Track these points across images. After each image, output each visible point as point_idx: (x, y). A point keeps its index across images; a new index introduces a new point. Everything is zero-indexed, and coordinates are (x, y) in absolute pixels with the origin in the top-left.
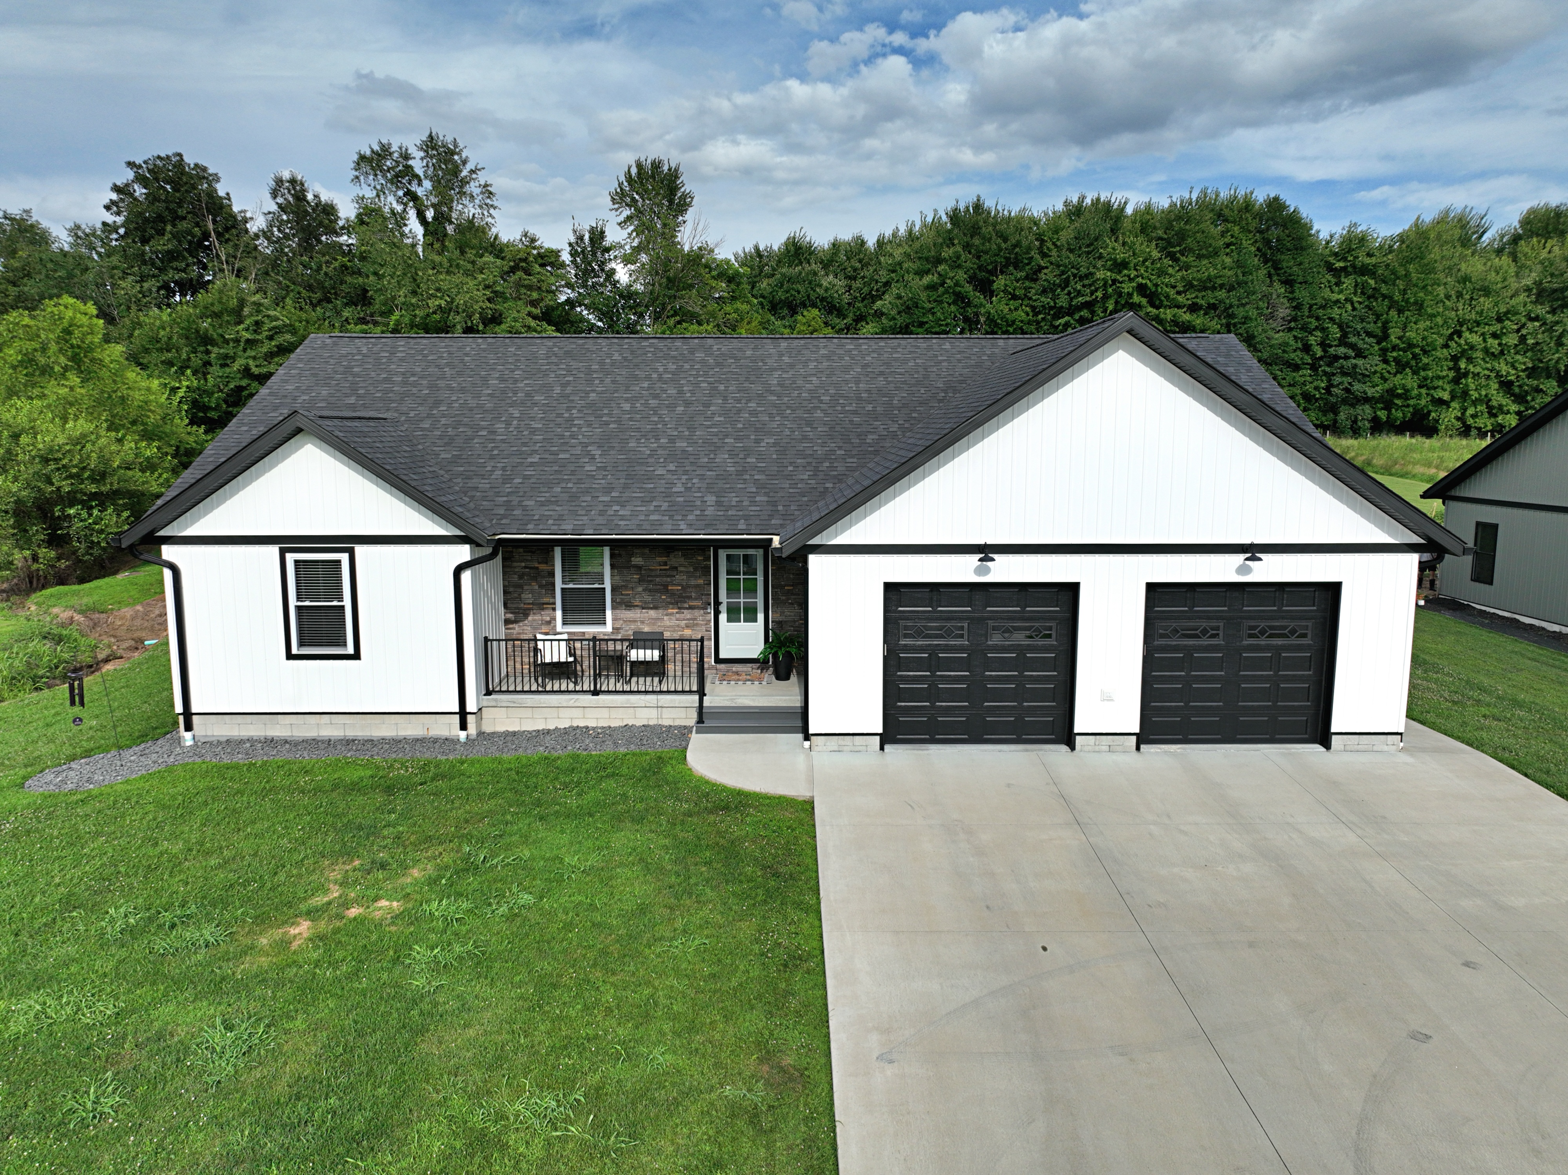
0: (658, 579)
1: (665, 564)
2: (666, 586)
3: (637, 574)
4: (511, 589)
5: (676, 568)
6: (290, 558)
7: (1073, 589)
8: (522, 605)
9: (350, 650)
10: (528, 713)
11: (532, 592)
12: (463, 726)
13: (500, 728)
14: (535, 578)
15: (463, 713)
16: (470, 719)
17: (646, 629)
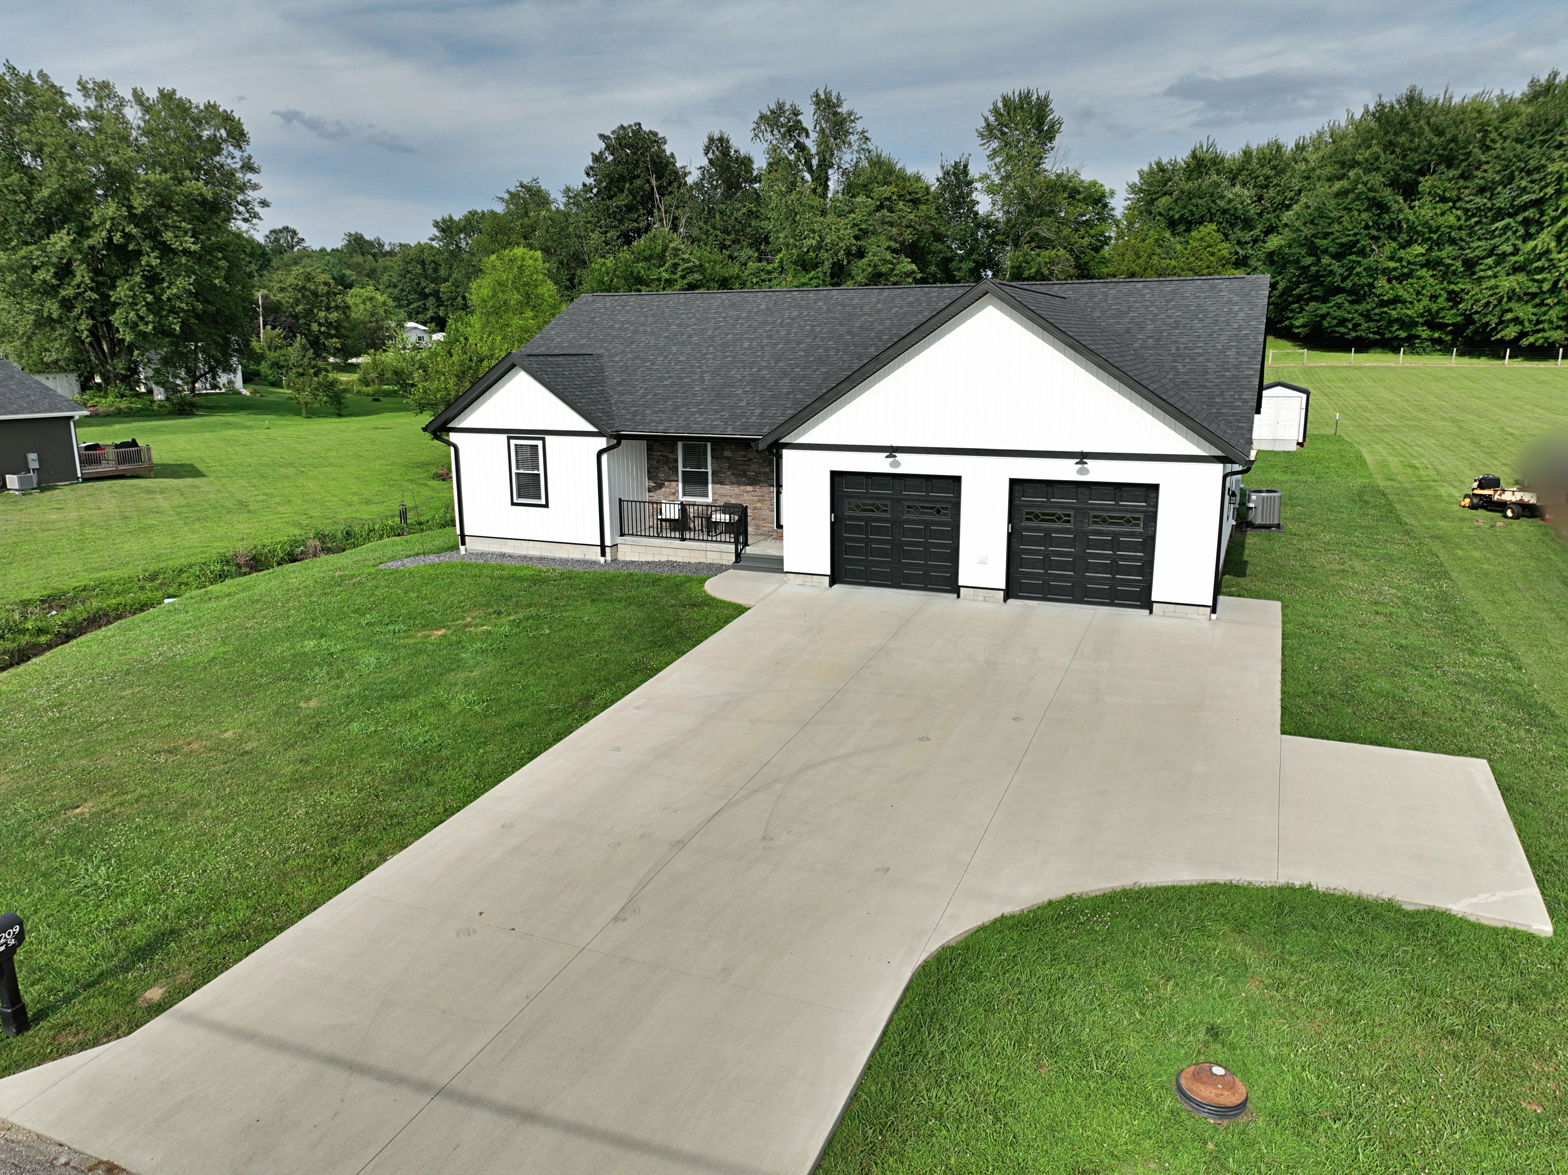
0: (740, 467)
1: (745, 456)
2: (745, 472)
3: (727, 463)
4: (652, 471)
6: (513, 442)
7: (956, 480)
8: (659, 479)
9: (543, 502)
10: (643, 549)
11: (664, 472)
12: (603, 554)
13: (628, 559)
14: (666, 463)
15: (603, 546)
16: (608, 550)
17: (733, 502)
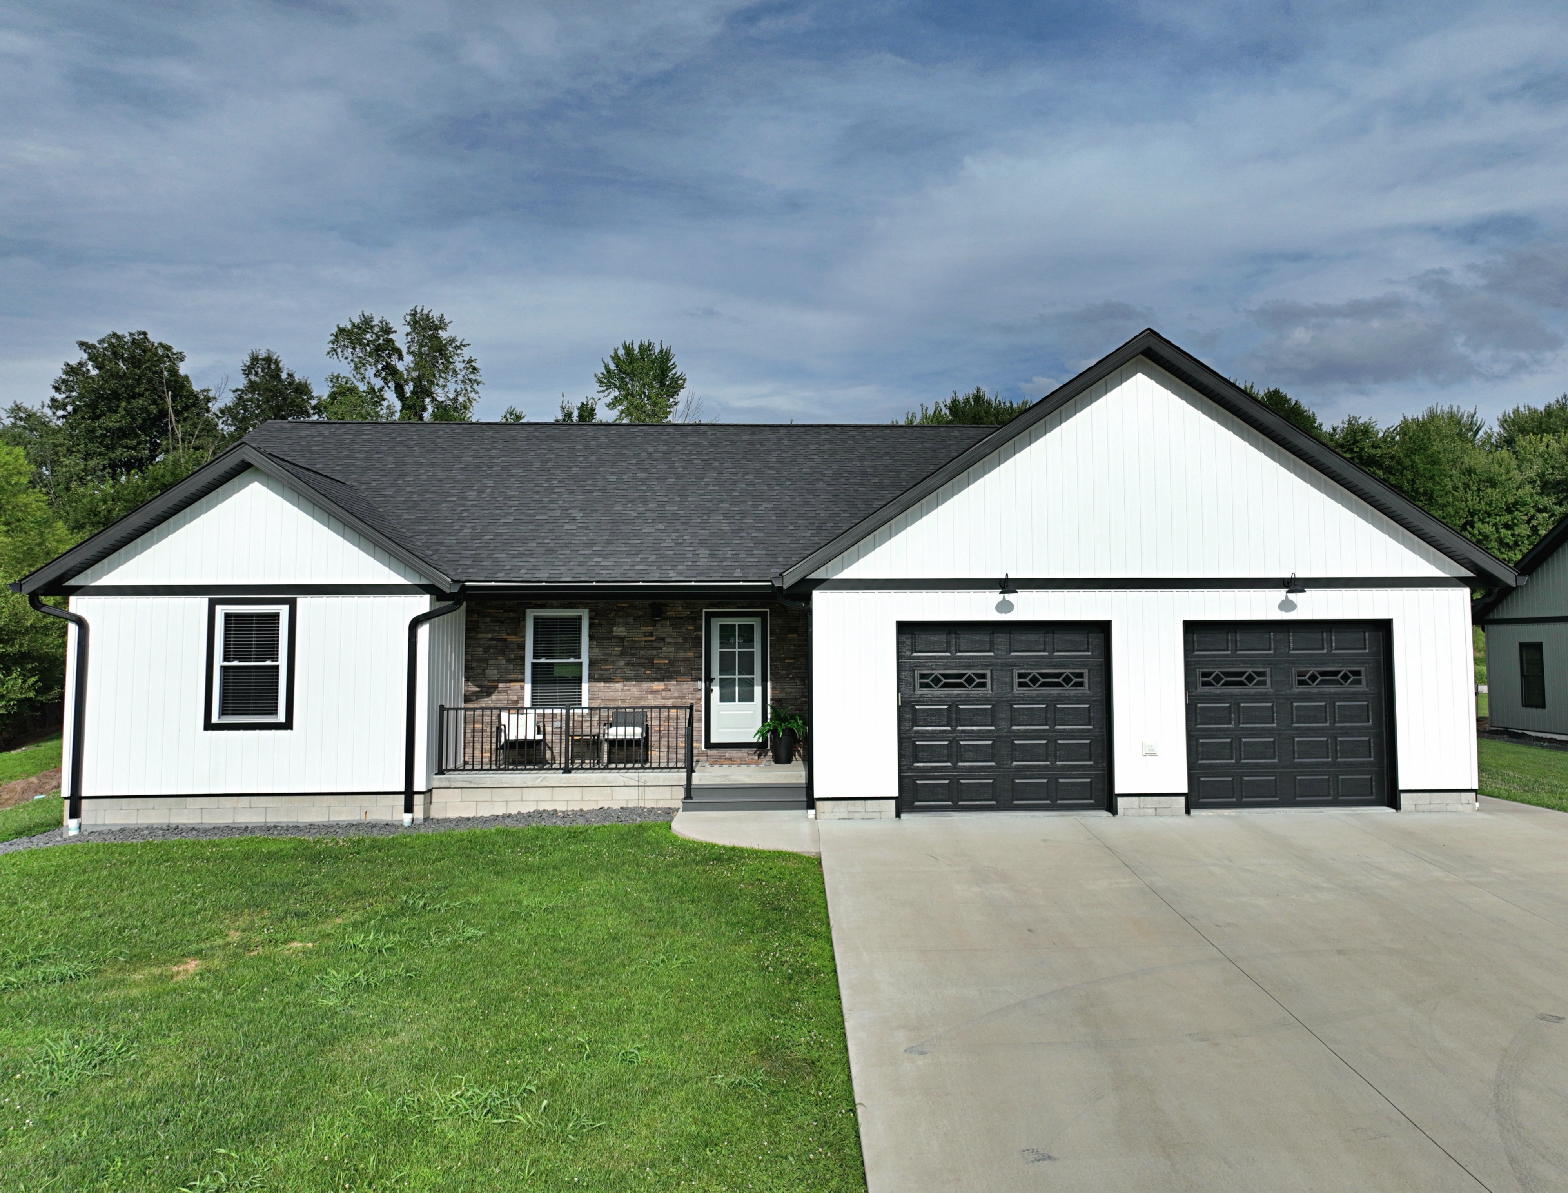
0: (642, 652)
1: (651, 635)
2: (651, 660)
3: (618, 646)
4: (474, 665)
5: (663, 639)
6: (221, 611)
8: (486, 683)
9: (281, 718)
10: (485, 795)
11: (498, 667)
12: (409, 808)
13: (453, 814)
14: (502, 652)
15: (409, 793)
16: (418, 800)
17: (627, 705)
